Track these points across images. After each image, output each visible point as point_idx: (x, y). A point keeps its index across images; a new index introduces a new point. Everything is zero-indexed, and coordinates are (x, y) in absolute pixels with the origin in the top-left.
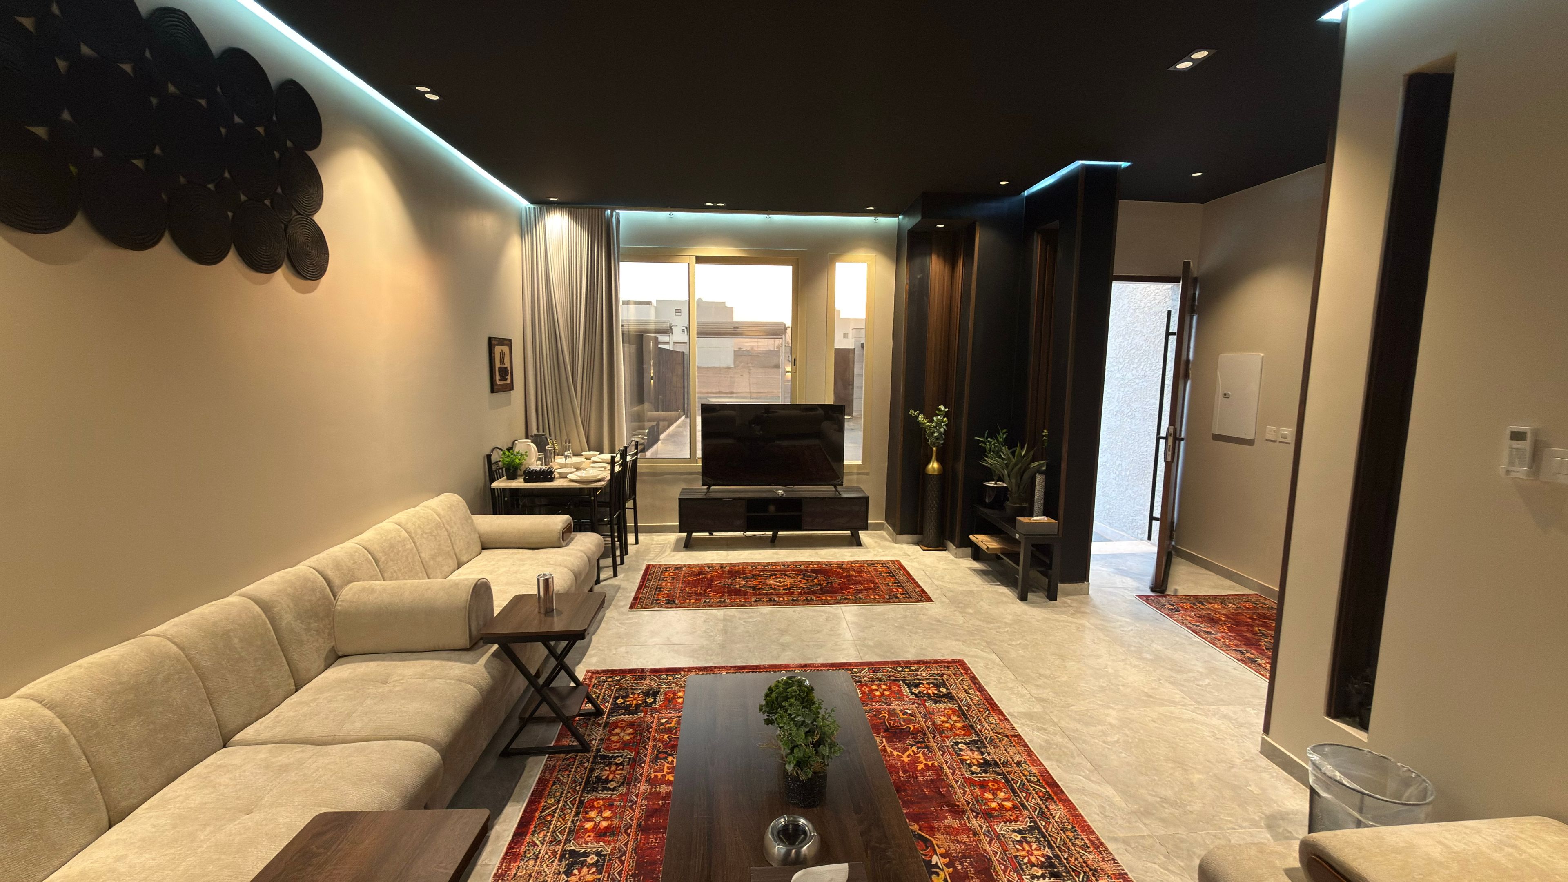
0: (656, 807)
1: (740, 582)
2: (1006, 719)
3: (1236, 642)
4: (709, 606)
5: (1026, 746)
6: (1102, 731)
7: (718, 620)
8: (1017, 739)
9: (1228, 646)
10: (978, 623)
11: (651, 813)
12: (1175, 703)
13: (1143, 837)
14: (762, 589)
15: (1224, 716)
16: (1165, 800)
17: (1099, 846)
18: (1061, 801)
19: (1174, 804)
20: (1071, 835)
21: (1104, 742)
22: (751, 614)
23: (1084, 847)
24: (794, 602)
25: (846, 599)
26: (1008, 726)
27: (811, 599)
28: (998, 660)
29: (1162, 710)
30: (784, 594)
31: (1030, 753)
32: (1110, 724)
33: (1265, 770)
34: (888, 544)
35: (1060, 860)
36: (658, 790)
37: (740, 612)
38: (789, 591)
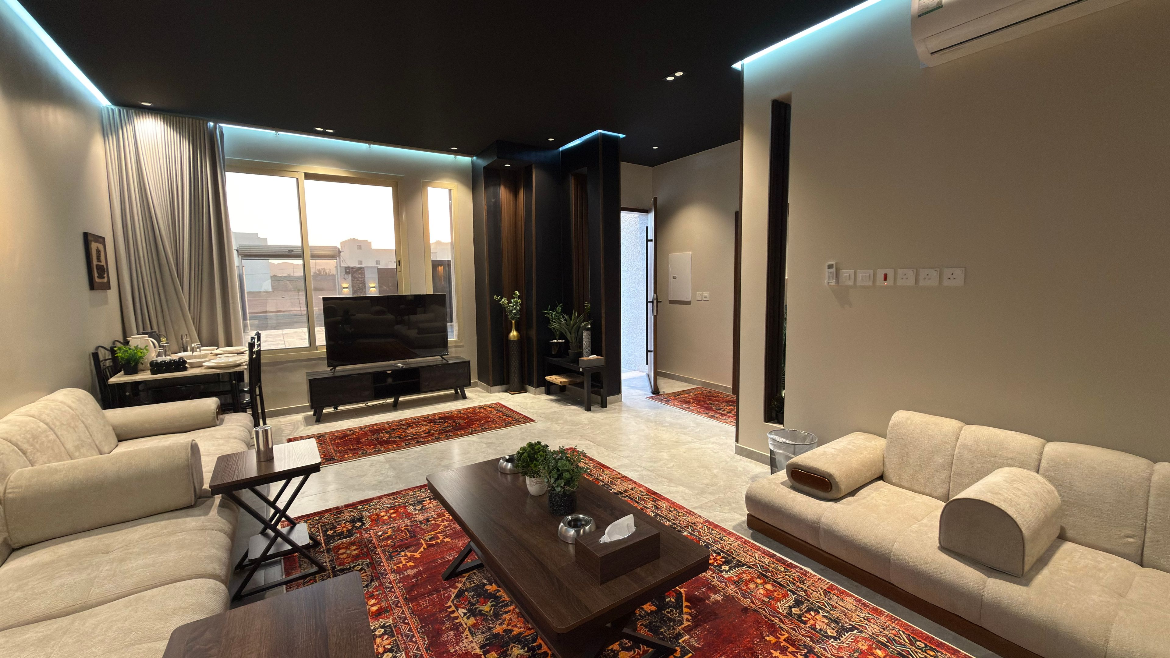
0: (412, 584)
1: (384, 436)
2: (614, 470)
3: (702, 410)
4: (369, 455)
5: (631, 480)
6: (664, 463)
7: (381, 462)
8: (624, 478)
9: (700, 412)
10: (569, 427)
11: (409, 589)
12: (690, 443)
13: (706, 503)
14: (407, 436)
15: (713, 443)
16: (707, 485)
17: (690, 513)
18: (662, 499)
19: (712, 485)
20: (675, 512)
21: (668, 468)
22: (408, 454)
23: (684, 515)
24: (438, 439)
25: (475, 430)
26: (617, 473)
27: (450, 435)
28: (592, 443)
29: (686, 447)
30: (426, 436)
31: (635, 483)
32: (666, 459)
33: (741, 460)
34: (485, 394)
35: (676, 524)
36: (406, 574)
37: (397, 454)
38: (429, 434)
